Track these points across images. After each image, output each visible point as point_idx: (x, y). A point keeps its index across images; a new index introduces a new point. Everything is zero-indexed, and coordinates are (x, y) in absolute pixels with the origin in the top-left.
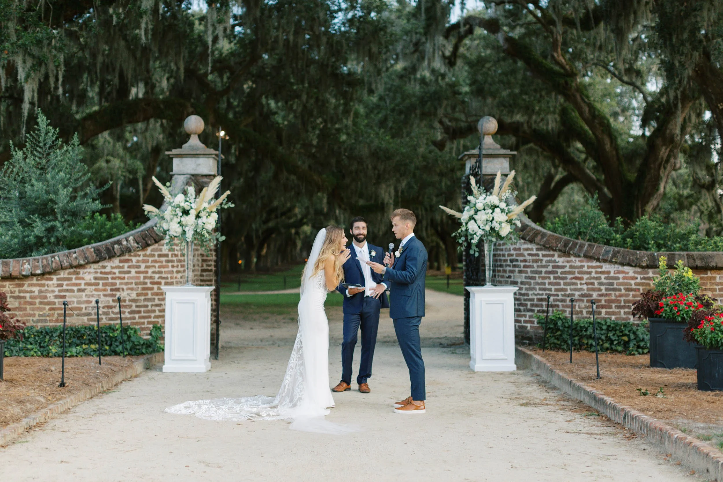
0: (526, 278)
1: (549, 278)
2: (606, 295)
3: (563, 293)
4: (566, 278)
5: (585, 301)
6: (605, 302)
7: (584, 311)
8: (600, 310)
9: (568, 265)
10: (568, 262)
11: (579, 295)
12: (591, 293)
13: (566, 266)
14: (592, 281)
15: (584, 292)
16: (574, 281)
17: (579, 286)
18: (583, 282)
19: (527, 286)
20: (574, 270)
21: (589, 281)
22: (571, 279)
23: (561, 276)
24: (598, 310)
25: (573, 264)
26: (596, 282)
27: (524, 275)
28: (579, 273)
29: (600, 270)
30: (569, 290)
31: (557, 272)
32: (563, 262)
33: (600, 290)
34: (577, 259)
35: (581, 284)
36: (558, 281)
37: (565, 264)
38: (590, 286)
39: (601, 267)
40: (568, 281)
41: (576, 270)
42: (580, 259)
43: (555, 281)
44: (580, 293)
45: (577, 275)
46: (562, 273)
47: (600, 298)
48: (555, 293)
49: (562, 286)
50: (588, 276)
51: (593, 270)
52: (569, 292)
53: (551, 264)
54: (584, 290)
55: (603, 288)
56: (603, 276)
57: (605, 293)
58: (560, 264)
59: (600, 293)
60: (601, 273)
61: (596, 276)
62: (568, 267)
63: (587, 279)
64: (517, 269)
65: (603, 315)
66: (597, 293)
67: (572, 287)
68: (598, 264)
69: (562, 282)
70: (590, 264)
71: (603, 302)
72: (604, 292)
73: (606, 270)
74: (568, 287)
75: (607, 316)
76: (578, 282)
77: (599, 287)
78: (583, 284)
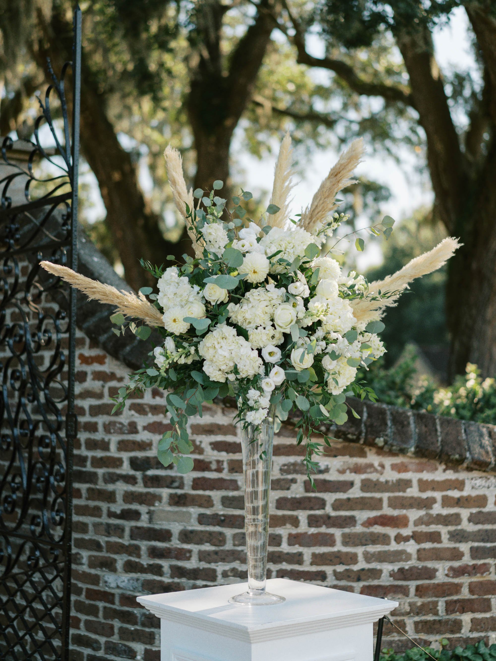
0: (202, 519)
1: (295, 522)
2: (475, 570)
3: (340, 568)
4: (351, 521)
5: (412, 591)
6: (471, 591)
7: (410, 623)
8: (456, 616)
9: (358, 478)
10: (357, 470)
11: (392, 575)
12: (430, 564)
13: (351, 484)
14: (433, 528)
15: (407, 565)
16: (378, 529)
17: (394, 546)
18: (406, 532)
19: (207, 547)
20: (377, 495)
21: (423, 529)
22: (370, 522)
23: (333, 514)
24: (453, 617)
25: (374, 477)
26: (444, 531)
27: (194, 511)
28: (393, 503)
29: (455, 494)
30: (360, 557)
31: (322, 504)
32: (342, 472)
33: (457, 555)
34: (388, 461)
35: (399, 539)
36: (323, 529)
37: (349, 476)
38: (428, 545)
39: (460, 485)
40: (359, 529)
41: (385, 496)
42: (398, 460)
43: (313, 530)
44: (396, 567)
45: (387, 511)
46: (337, 505)
47: (456, 581)
48: (314, 569)
49: (339, 547)
50: (422, 513)
51: (438, 495)
52: (361, 565)
53: (301, 478)
54: (408, 557)
55: (465, 547)
56: (465, 513)
57: (472, 562)
58: (332, 476)
59: (456, 564)
60: (459, 502)
61: (445, 512)
62: (358, 484)
63: (419, 522)
64: (165, 492)
65: (465, 632)
66: (448, 564)
67: (372, 549)
68: (450, 475)
69: (337, 533)
70: (427, 476)
71: (465, 594)
72: (467, 560)
73: (474, 493)
74: (360, 551)
75: (475, 635)
76: (392, 532)
77: (452, 545)
78: (406, 539)
